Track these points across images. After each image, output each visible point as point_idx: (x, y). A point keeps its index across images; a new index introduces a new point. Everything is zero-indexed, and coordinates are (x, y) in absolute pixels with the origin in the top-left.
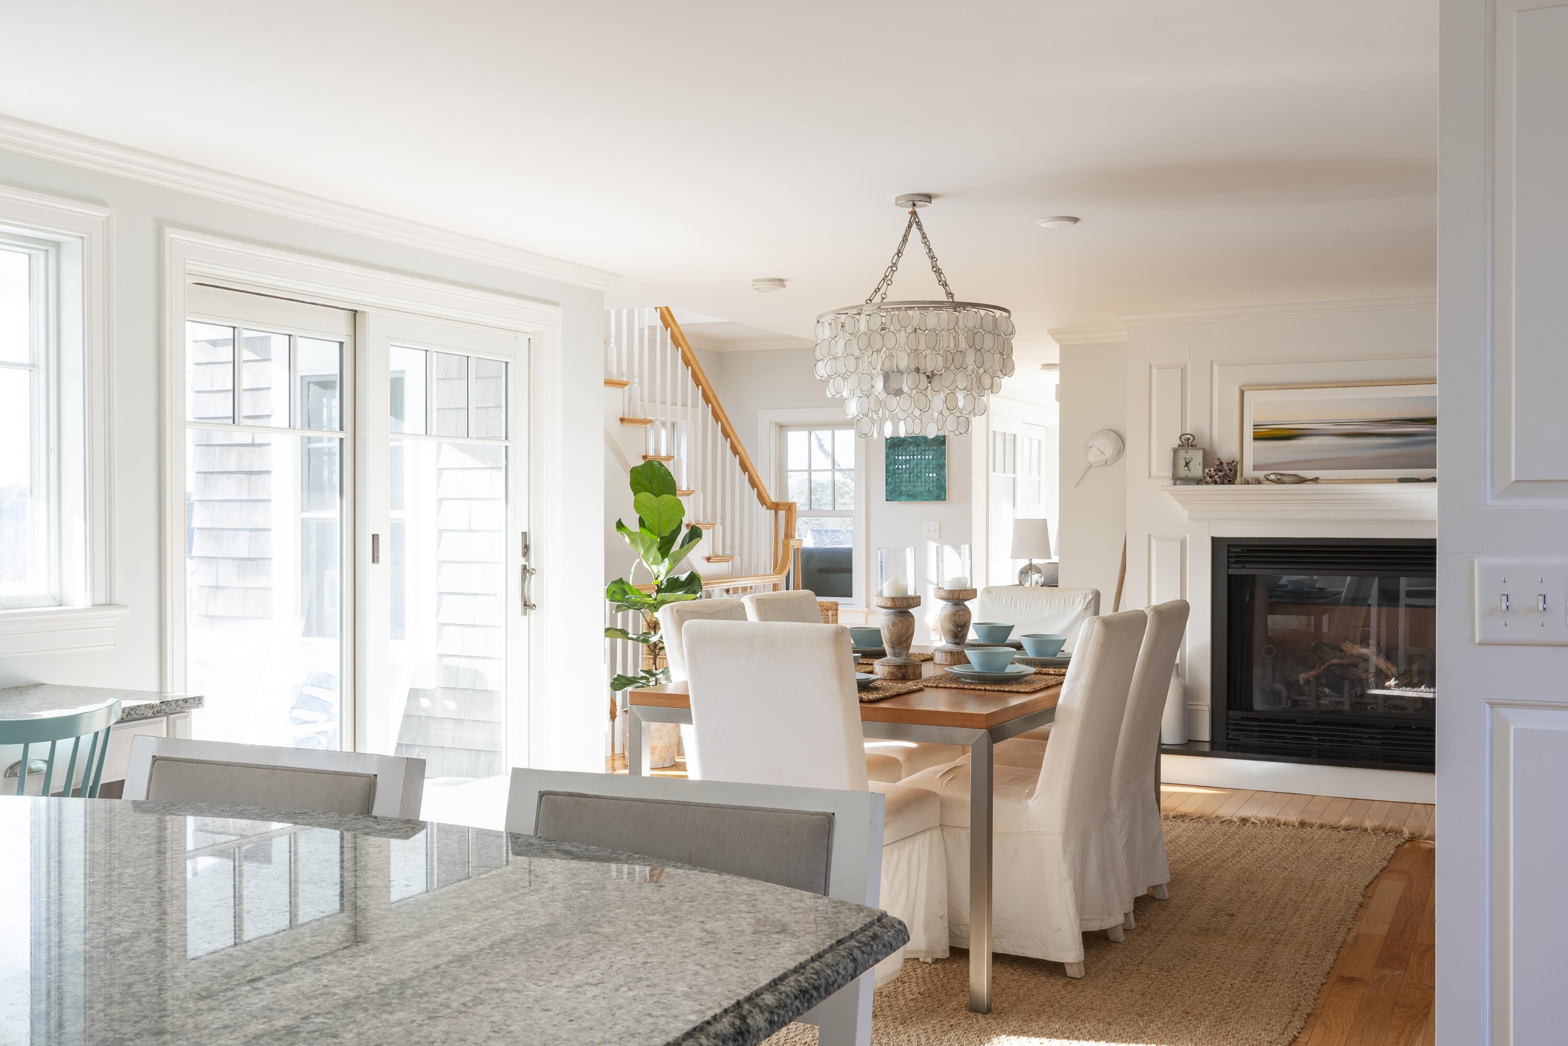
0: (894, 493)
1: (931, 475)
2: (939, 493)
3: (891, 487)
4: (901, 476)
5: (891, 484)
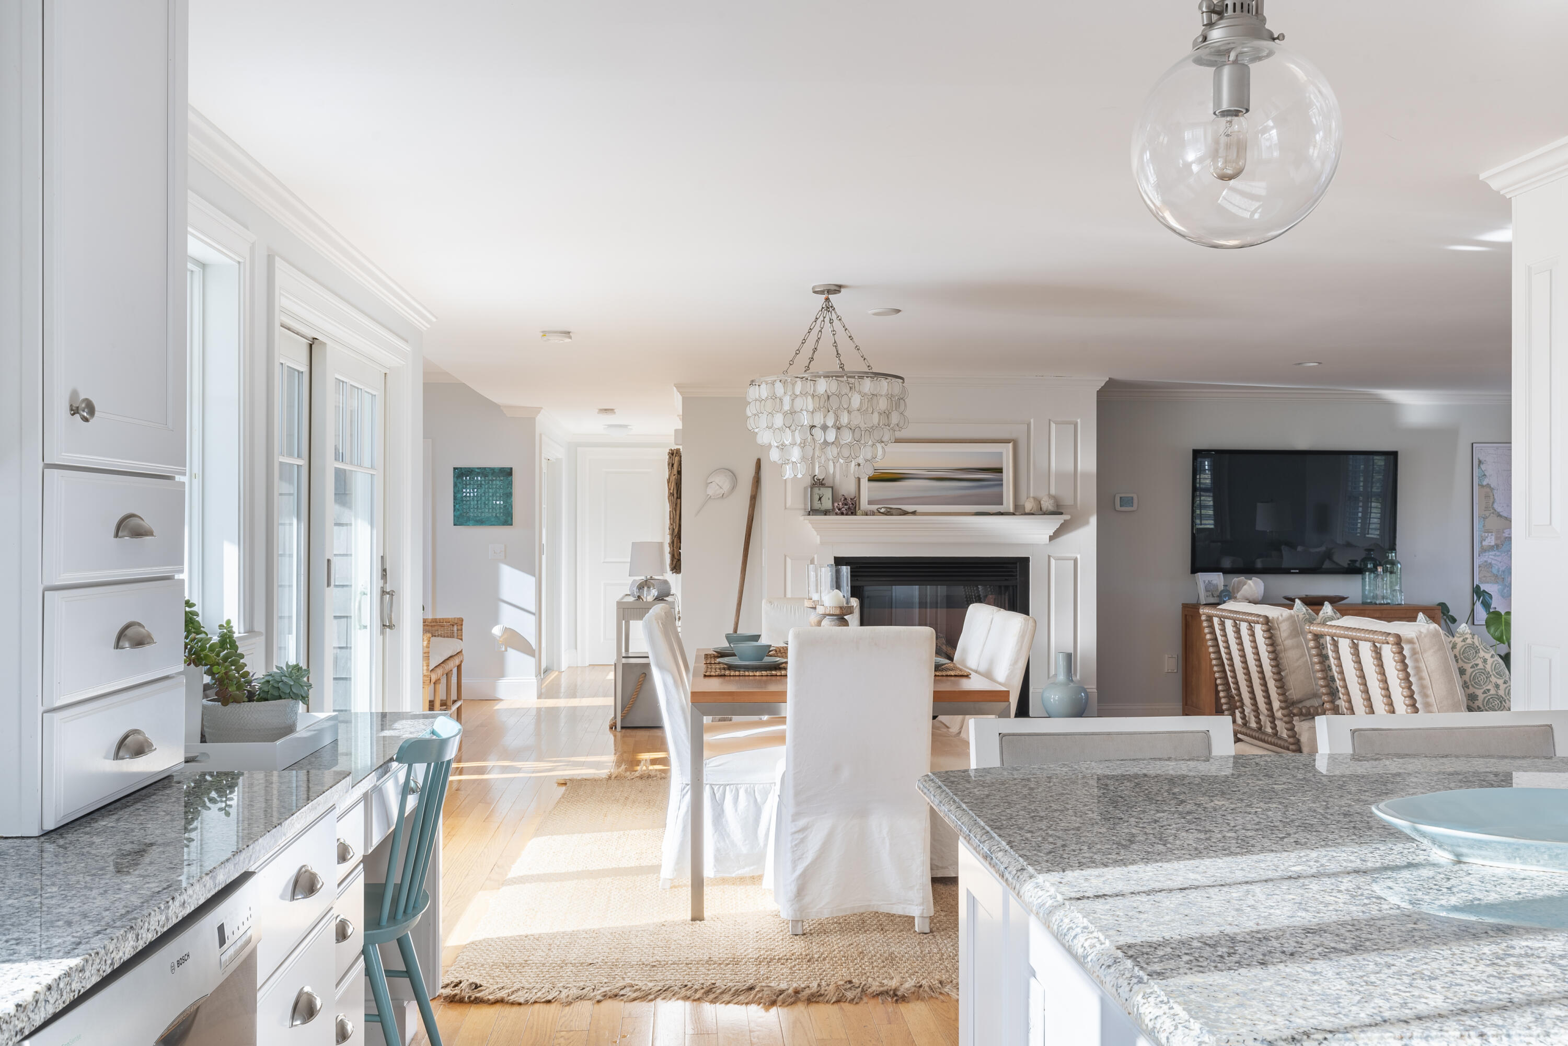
0: (461, 519)
1: (498, 502)
2: (506, 518)
3: (458, 513)
4: (468, 503)
5: (458, 510)
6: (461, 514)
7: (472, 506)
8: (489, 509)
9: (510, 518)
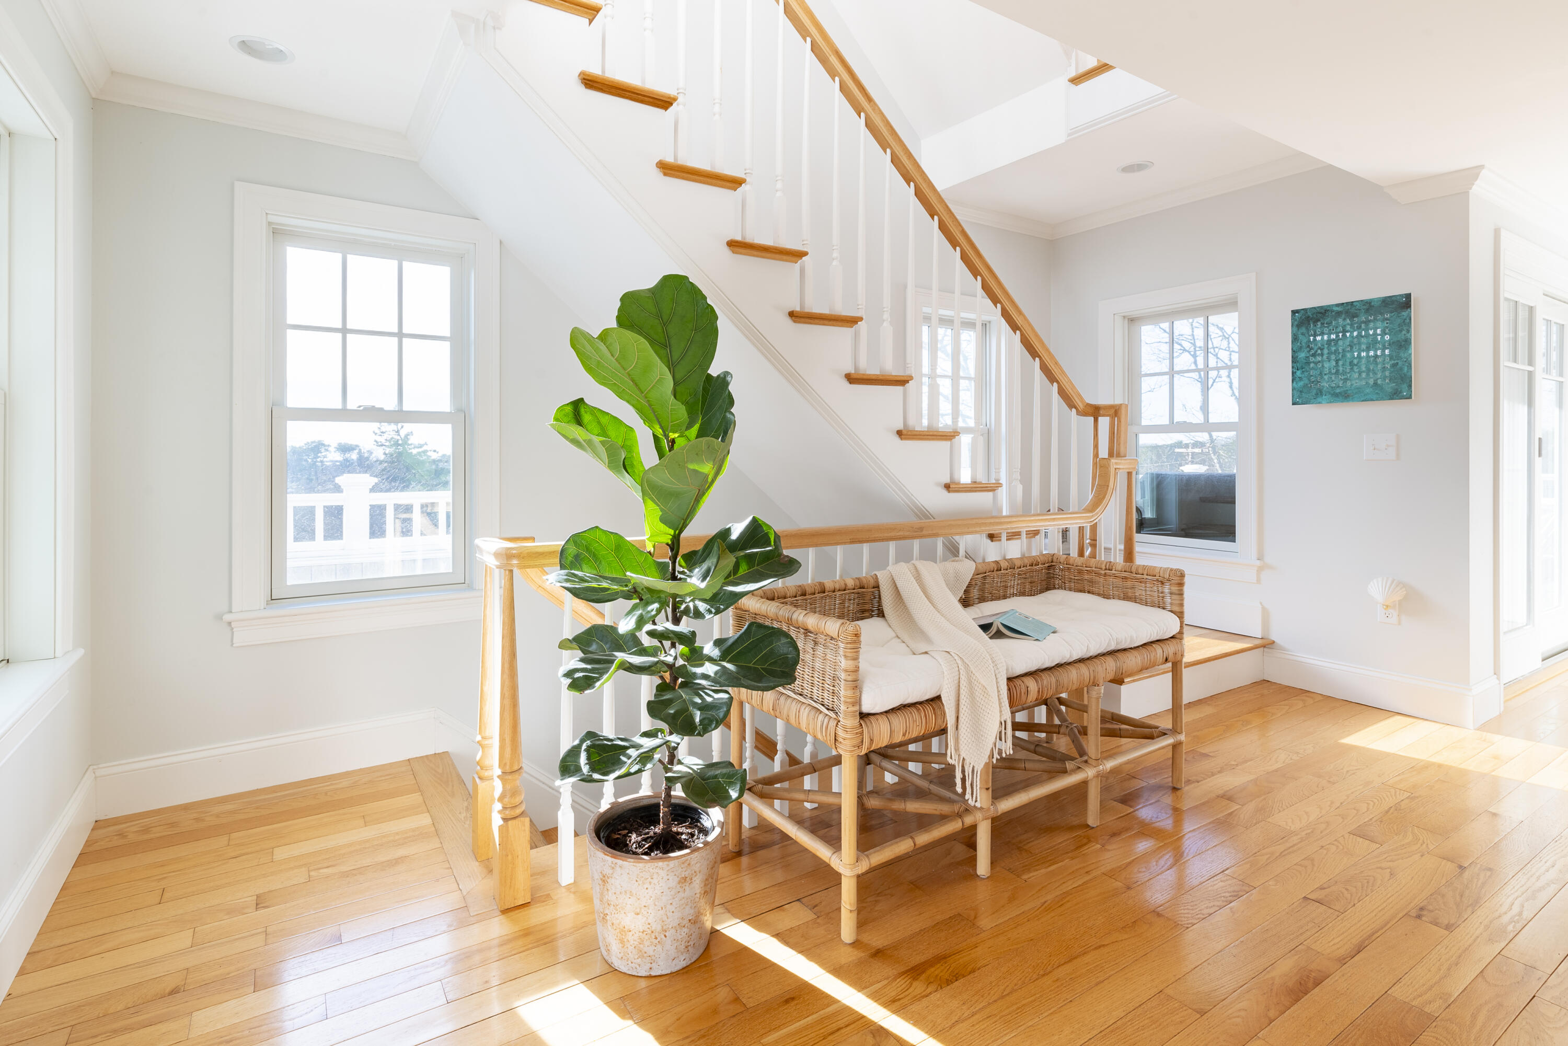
0: (1306, 393)
2: (1397, 387)
3: (1301, 384)
4: (1320, 366)
5: (1301, 379)
6: (1305, 386)
7: (1327, 371)
8: (1360, 373)
9: (1405, 386)
